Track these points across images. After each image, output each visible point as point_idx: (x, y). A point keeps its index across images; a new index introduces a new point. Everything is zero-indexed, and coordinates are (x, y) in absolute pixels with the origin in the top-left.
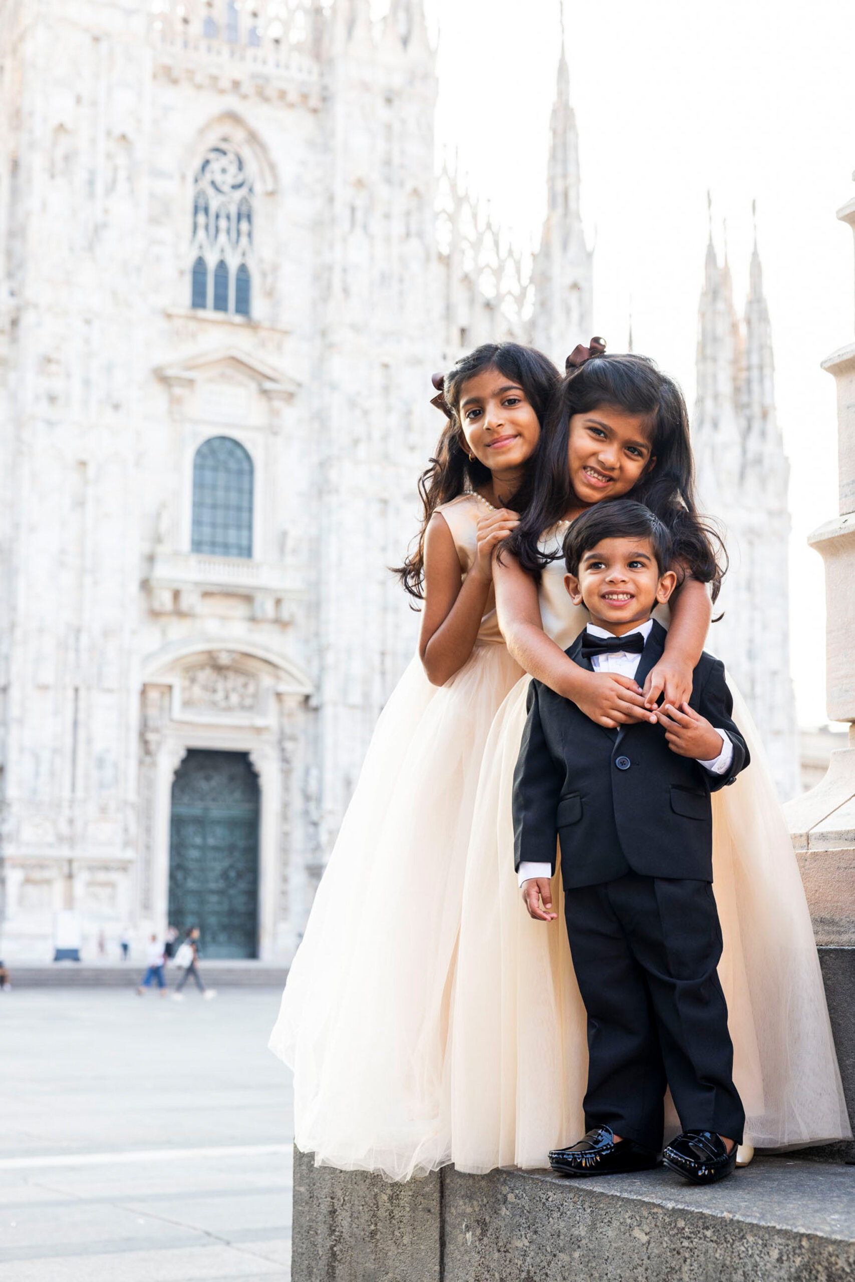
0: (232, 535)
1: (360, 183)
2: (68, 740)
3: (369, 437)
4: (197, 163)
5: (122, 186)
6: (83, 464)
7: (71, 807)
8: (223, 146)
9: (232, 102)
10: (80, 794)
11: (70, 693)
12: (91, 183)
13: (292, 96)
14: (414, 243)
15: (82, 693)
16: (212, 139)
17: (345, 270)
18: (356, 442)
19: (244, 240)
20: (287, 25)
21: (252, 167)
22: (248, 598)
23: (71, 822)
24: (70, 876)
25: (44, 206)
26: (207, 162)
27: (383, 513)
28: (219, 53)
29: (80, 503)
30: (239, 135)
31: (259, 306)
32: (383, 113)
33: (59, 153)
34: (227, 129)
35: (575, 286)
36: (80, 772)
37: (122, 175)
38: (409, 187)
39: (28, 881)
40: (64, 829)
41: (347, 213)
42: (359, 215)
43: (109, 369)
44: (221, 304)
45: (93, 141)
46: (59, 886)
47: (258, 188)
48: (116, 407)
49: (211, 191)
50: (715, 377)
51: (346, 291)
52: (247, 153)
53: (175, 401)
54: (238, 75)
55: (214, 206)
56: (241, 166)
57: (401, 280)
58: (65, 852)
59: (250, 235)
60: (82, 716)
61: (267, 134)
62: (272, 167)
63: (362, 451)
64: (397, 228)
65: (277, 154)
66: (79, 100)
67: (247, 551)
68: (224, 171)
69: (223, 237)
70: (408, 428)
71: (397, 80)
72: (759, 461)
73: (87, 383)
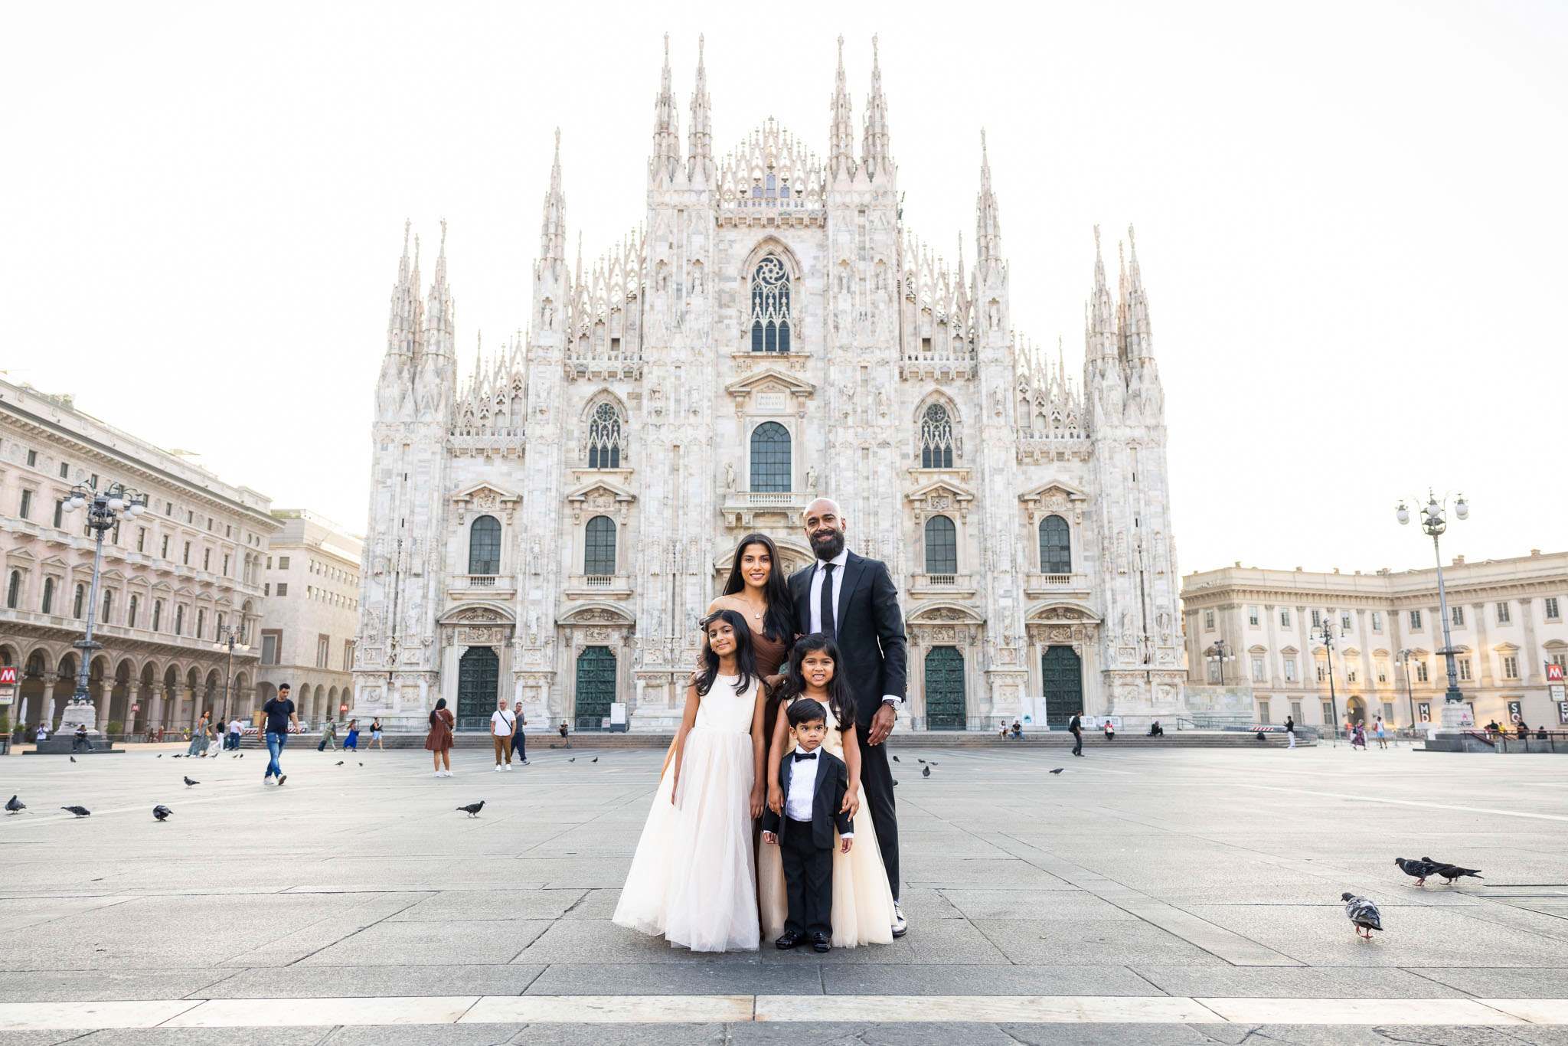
0: (779, 480)
1: (844, 263)
2: (670, 604)
3: (855, 412)
4: (754, 269)
5: (698, 288)
6: (676, 447)
7: (672, 642)
8: (770, 257)
9: (771, 231)
10: (677, 635)
11: (671, 577)
12: (679, 290)
13: (806, 221)
14: (881, 292)
15: (678, 577)
16: (762, 254)
17: (836, 315)
18: (846, 415)
19: (784, 308)
20: (804, 183)
21: (787, 266)
22: (784, 515)
23: (672, 650)
24: (672, 683)
25: (652, 306)
26: (761, 267)
27: (866, 457)
28: (760, 204)
29: (675, 470)
30: (779, 249)
31: (794, 345)
32: (860, 220)
33: (661, 277)
34: (771, 247)
35: (994, 301)
36: (677, 622)
37: (698, 282)
38: (876, 260)
39: (648, 686)
40: (669, 656)
41: (836, 281)
42: (845, 281)
43: (689, 393)
44: (771, 347)
45: (680, 267)
46: (666, 688)
47: (792, 277)
48: (695, 412)
49: (763, 284)
50: (1102, 345)
51: (836, 327)
52: (784, 259)
53: (740, 405)
54: (771, 216)
55: (765, 291)
56: (781, 265)
57: (873, 316)
58: (669, 669)
59: (788, 304)
60: (677, 590)
61: (793, 245)
62: (797, 263)
63: (850, 420)
64: (870, 285)
65: (799, 256)
66: (671, 247)
67: (787, 487)
68: (771, 271)
69: (771, 309)
70: (880, 403)
71: (867, 199)
72: (1137, 395)
73: (678, 401)
